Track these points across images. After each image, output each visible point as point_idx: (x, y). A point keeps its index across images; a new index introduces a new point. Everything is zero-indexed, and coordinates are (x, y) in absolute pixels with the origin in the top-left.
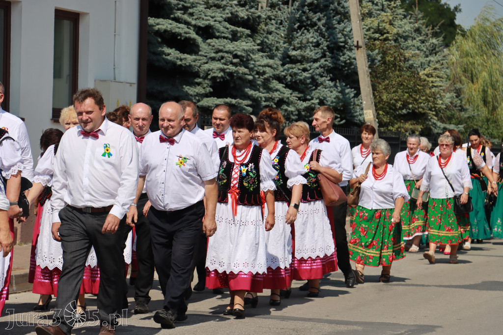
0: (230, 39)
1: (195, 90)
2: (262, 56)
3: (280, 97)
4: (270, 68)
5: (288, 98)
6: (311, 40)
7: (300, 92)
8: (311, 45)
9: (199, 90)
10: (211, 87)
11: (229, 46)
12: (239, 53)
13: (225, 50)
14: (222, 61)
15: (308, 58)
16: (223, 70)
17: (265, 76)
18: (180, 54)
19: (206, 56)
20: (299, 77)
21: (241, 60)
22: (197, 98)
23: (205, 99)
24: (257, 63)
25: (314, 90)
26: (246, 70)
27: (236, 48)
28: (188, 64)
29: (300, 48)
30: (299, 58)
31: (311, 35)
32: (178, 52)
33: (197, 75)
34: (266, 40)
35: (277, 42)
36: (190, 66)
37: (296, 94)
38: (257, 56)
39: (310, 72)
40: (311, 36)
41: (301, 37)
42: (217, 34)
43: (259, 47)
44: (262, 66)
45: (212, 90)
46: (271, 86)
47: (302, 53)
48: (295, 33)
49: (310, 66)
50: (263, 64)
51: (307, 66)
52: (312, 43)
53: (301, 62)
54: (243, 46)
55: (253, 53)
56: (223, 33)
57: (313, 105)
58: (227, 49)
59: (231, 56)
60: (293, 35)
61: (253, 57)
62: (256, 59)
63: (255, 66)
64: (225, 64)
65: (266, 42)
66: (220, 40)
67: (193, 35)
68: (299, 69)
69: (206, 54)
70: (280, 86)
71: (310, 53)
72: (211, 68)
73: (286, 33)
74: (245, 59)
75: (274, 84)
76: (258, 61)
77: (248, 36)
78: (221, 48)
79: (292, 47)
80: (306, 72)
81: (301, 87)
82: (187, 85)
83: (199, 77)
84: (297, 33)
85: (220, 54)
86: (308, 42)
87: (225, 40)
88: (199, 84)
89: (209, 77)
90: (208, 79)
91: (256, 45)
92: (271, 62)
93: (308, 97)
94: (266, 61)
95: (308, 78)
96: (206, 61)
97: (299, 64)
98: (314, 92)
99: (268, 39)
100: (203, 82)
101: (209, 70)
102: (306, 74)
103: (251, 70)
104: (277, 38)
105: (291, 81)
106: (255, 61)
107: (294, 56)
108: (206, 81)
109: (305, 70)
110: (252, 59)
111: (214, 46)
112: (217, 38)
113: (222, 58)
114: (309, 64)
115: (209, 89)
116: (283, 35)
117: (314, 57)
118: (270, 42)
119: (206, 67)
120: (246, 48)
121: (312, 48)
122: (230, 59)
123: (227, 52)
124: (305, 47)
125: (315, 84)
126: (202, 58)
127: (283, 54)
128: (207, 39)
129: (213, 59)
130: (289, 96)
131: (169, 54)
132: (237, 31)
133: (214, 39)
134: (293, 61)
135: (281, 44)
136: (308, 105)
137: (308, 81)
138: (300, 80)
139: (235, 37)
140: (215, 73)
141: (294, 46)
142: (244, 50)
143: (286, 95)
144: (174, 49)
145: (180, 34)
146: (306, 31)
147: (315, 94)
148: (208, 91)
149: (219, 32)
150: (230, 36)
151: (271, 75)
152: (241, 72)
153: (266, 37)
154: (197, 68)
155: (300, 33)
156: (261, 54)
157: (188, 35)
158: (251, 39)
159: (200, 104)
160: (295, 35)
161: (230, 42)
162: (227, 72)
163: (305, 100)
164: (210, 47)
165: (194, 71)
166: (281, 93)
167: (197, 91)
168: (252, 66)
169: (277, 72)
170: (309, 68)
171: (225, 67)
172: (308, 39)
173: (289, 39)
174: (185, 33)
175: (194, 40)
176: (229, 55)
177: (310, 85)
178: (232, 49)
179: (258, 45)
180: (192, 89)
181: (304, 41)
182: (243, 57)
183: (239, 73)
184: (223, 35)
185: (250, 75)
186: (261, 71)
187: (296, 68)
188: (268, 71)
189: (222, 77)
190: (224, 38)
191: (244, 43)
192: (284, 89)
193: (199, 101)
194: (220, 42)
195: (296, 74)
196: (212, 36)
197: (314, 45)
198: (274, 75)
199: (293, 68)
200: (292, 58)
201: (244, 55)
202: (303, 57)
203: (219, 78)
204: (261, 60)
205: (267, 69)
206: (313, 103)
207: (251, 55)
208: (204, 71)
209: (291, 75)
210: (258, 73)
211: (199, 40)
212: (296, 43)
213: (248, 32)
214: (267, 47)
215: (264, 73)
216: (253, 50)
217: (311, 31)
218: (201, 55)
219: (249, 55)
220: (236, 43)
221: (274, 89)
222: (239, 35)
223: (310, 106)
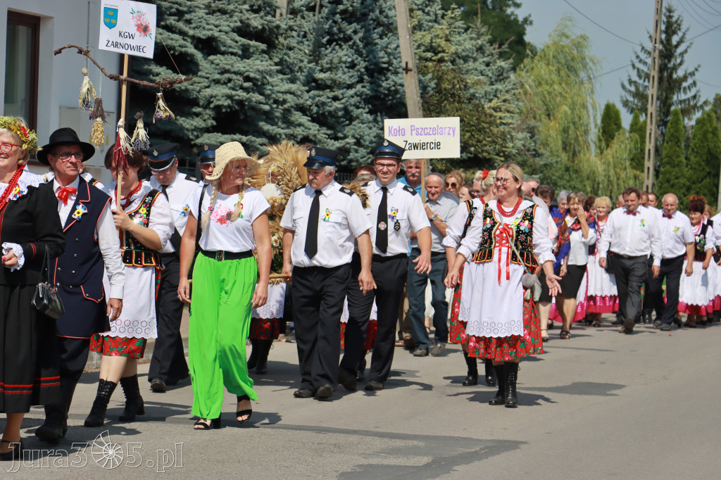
0: (239, 56)
1: (192, 122)
2: (282, 80)
3: (305, 134)
4: (292, 96)
5: (315, 136)
6: (344, 59)
7: (329, 128)
8: (344, 65)
9: (198, 122)
10: (214, 119)
11: (239, 65)
12: (252, 75)
13: (232, 70)
14: (229, 85)
15: (340, 83)
16: (230, 97)
17: (286, 106)
18: (173, 75)
19: (207, 78)
20: (328, 108)
21: (255, 84)
22: (195, 133)
23: (206, 135)
24: (276, 88)
25: (348, 125)
26: (261, 98)
27: (248, 68)
28: (183, 88)
29: (330, 69)
30: (329, 83)
31: (345, 52)
32: (171, 72)
33: (195, 102)
34: (286, 57)
35: (302, 61)
36: (187, 90)
37: (324, 130)
38: (276, 79)
39: (343, 101)
40: (344, 54)
41: (331, 55)
42: (223, 49)
43: (278, 68)
44: (282, 93)
45: (215, 123)
46: (293, 119)
47: (332, 76)
48: (323, 49)
49: (342, 94)
50: (283, 90)
51: (338, 93)
52: (345, 62)
53: (330, 88)
54: (258, 65)
55: (271, 76)
56: (230, 47)
57: (348, 146)
58: (235, 69)
59: (241, 79)
60: (320, 52)
61: (270, 80)
62: (274, 84)
63: (273, 93)
64: (233, 89)
65: (286, 61)
66: (226, 56)
67: (191, 49)
68: (328, 98)
69: (208, 75)
70: (304, 120)
71: (344, 77)
72: (214, 94)
73: (311, 48)
74: (259, 83)
75: (297, 117)
76: (276, 86)
77: (263, 52)
78: (228, 67)
79: (319, 68)
80: (338, 102)
81: (331, 121)
82: (181, 116)
83: (198, 105)
84: (326, 49)
85: (227, 76)
86: (340, 62)
87: (233, 57)
88: (197, 115)
89: (212, 106)
90: (210, 108)
91: (273, 63)
92: (294, 87)
93: (340, 135)
94: (287, 86)
95: (340, 110)
96: (207, 85)
97: (328, 90)
98: (347, 128)
99: (289, 57)
100: (204, 113)
101: (212, 97)
102: (337, 104)
103: (267, 97)
104: (300, 55)
105: (317, 113)
106: (273, 86)
107: (322, 79)
108: (208, 111)
109: (335, 99)
110: (268, 83)
111: (218, 65)
112: (223, 53)
113: (230, 80)
114: (341, 91)
115: (211, 122)
116: (307, 52)
117: (348, 82)
118: (291, 61)
119: (208, 92)
120: (261, 68)
121: (346, 70)
122: (240, 83)
123: (235, 73)
124: (337, 68)
125: (348, 117)
126: (202, 80)
127: (306, 76)
128: (209, 55)
129: (217, 82)
130: (316, 132)
131: (158, 74)
132: (249, 45)
133: (218, 55)
134: (321, 86)
135: (305, 63)
136: (341, 145)
137: (340, 114)
138: (330, 112)
139: (246, 54)
140: (219, 100)
141: (322, 66)
142: (259, 71)
143: (312, 132)
144: (164, 68)
145: (173, 48)
146: (337, 47)
147: (349, 130)
148: (210, 125)
149: (225, 46)
150: (240, 52)
151: (293, 104)
152: (254, 99)
153: (285, 54)
154: (195, 93)
155: (330, 50)
156: (281, 76)
157: (183, 49)
158: (267, 56)
159: (198, 141)
160: (323, 53)
161: (239, 59)
162: (236, 100)
163: (336, 139)
164: (213, 66)
165: (191, 97)
166: (306, 128)
167: (195, 124)
168: (269, 92)
169: (301, 101)
170: (341, 96)
171: (234, 93)
172: (341, 58)
173: (315, 56)
174: (180, 46)
175: (192, 56)
176: (239, 77)
177: (342, 119)
178: (242, 69)
179: (276, 64)
180: (188, 121)
181: (336, 61)
182: (257, 80)
183: (251, 101)
184: (231, 50)
185: (266, 104)
186: (281, 99)
187: (325, 96)
188: (289, 100)
189: (229, 106)
190: (232, 54)
191: (258, 62)
192: (310, 123)
193: (197, 137)
194: (226, 59)
195: (324, 104)
196: (216, 51)
197: (348, 65)
198: (296, 105)
199: (319, 96)
200: (320, 82)
201: (258, 77)
202: (334, 81)
203: (225, 107)
204: (280, 84)
205: (289, 97)
206: (348, 143)
207: (268, 77)
208: (205, 97)
209: (317, 106)
210: (276, 102)
211: (199, 55)
212: (324, 62)
213: (263, 46)
214: (288, 67)
215: (285, 101)
216: (271, 70)
217: (344, 47)
218: (201, 77)
219: (265, 78)
220: (247, 61)
221: (296, 123)
222: (251, 50)
223: (343, 147)
